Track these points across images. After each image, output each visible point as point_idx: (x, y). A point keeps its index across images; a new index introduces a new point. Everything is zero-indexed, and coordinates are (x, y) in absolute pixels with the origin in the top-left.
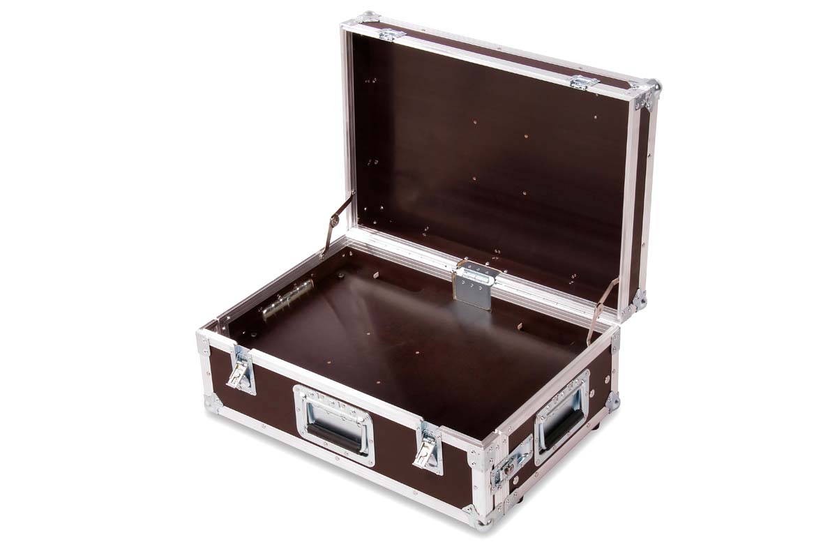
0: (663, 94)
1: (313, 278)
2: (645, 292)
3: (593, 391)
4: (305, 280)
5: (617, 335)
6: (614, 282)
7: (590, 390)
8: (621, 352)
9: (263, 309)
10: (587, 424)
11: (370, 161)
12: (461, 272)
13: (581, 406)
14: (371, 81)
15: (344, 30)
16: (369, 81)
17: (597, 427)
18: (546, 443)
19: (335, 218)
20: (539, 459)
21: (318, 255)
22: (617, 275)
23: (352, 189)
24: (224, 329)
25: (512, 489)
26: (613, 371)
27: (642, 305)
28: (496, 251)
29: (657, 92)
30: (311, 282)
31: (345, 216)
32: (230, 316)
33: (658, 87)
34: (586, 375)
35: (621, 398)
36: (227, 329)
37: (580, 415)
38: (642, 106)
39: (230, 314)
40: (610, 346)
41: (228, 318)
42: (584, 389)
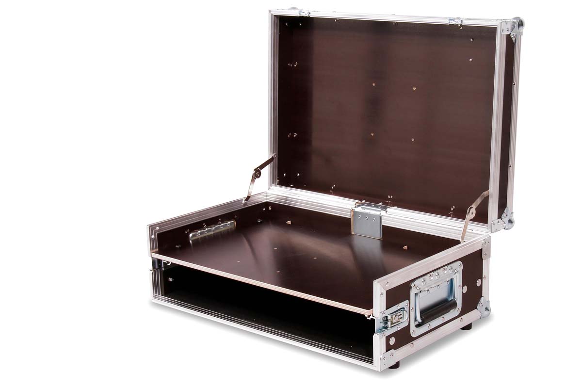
0: (525, 30)
1: (235, 219)
2: (512, 213)
3: (465, 286)
4: (229, 220)
5: (488, 242)
6: (485, 193)
7: (463, 286)
8: (491, 259)
9: (190, 232)
10: (460, 318)
11: (290, 134)
12: (359, 209)
13: (454, 297)
14: (293, 65)
15: (272, 14)
16: (291, 65)
17: (468, 327)
18: (421, 317)
19: (257, 173)
20: (415, 332)
21: (242, 200)
22: (487, 188)
23: (273, 152)
24: (153, 236)
25: (389, 348)
26: (483, 276)
27: (510, 225)
28: (389, 197)
29: (521, 28)
30: (234, 223)
31: (266, 172)
32: (160, 227)
33: (521, 24)
34: (459, 267)
35: (492, 306)
36: (155, 238)
37: (453, 305)
38: (509, 33)
39: (160, 224)
40: (482, 249)
41: (158, 228)
42: (458, 280)
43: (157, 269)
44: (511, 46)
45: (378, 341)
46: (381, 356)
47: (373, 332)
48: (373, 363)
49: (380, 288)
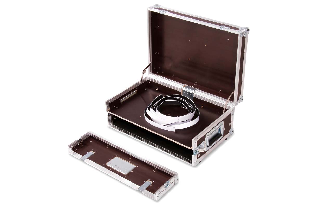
0: (250, 32)
2: (243, 96)
4: (134, 91)
5: (233, 110)
6: (233, 93)
7: (224, 128)
8: (234, 115)
9: (121, 99)
10: (223, 138)
11: (156, 53)
12: (184, 89)
13: (221, 133)
14: (157, 27)
15: (148, 10)
17: (226, 139)
18: (209, 144)
19: (144, 71)
20: (206, 149)
21: (139, 83)
24: (108, 105)
25: (198, 158)
26: (232, 121)
27: (242, 100)
28: (196, 82)
29: (248, 32)
30: (136, 91)
31: (147, 70)
32: (110, 101)
33: (248, 30)
34: (223, 122)
35: (234, 130)
36: (109, 105)
37: (221, 135)
38: (243, 36)
39: (110, 100)
40: (231, 113)
41: (109, 102)
42: (222, 127)
43: (110, 116)
44: (244, 39)
45: (194, 157)
46: (195, 162)
47: (192, 154)
48: (192, 163)
49: (194, 141)
